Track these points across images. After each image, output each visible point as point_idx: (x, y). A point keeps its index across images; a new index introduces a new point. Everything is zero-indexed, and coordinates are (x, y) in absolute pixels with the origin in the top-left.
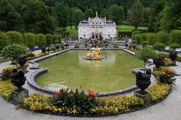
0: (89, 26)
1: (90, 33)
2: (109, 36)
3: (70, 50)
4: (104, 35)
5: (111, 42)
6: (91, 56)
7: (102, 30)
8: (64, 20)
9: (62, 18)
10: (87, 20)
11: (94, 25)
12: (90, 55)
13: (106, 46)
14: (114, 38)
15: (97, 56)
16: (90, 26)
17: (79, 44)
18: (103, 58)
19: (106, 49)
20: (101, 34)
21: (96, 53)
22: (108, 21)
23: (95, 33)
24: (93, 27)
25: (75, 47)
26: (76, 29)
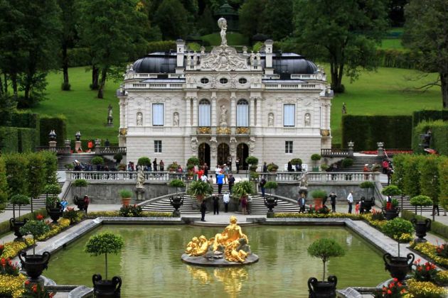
0: (184, 92)
1: (188, 133)
2: (289, 145)
3: (103, 224)
4: (260, 141)
5: (297, 185)
6: (209, 252)
7: (252, 117)
8: (34, 41)
9: (20, 31)
10: (167, 57)
11: (207, 86)
12: (207, 251)
13: (271, 204)
14: (315, 158)
15: (234, 252)
16: (188, 95)
17: (138, 192)
18: (257, 261)
19: (269, 220)
20: (248, 138)
21: (228, 243)
22: (284, 62)
23: (214, 131)
24: (205, 102)
25: (125, 212)
26: (100, 96)
